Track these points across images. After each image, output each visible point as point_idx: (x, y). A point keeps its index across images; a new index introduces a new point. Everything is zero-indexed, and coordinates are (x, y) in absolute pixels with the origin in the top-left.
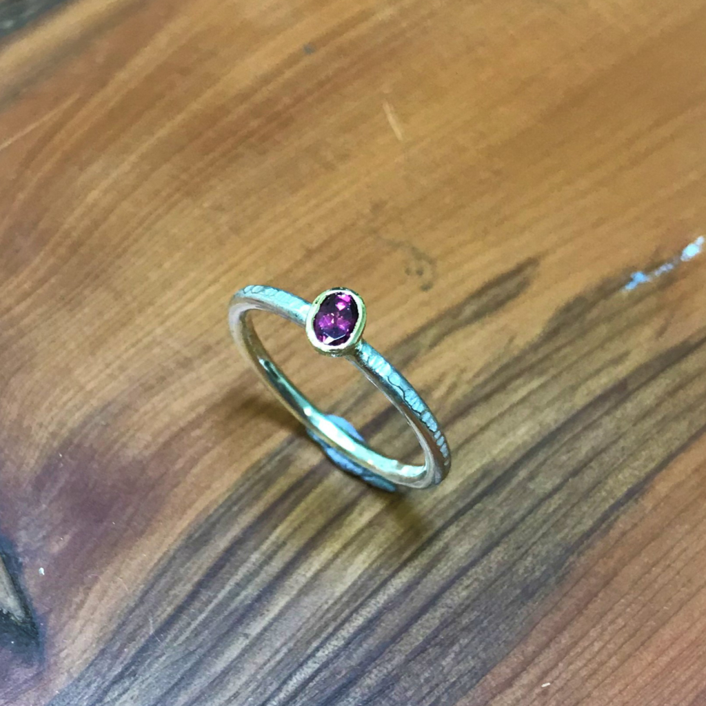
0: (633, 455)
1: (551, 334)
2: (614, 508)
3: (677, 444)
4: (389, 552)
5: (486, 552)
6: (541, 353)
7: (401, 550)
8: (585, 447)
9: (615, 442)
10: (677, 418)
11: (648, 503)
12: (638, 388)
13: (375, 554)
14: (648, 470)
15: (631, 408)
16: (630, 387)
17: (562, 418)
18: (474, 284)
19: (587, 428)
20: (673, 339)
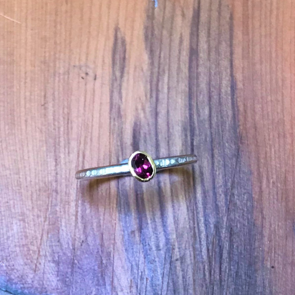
0: (220, 73)
1: (151, 52)
2: (232, 99)
3: (228, 54)
4: (186, 188)
5: (213, 156)
6: (156, 64)
7: (189, 184)
8: (203, 86)
9: (210, 74)
10: (219, 43)
11: (240, 85)
12: (197, 45)
14: (229, 74)
15: (203, 55)
16: (195, 47)
17: (187, 82)
19: (197, 78)
20: (190, 14)
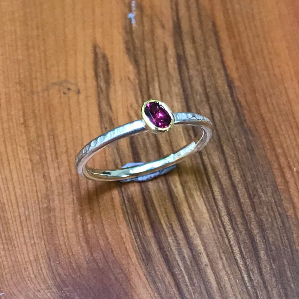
0: (213, 74)
1: (136, 63)
2: (232, 96)
3: (218, 57)
4: (201, 187)
5: (223, 152)
6: (143, 73)
7: (203, 182)
8: (198, 87)
9: (203, 76)
10: (207, 48)
11: (237, 83)
12: (184, 52)
13: (199, 193)
14: (223, 75)
15: (191, 61)
16: (181, 53)
17: (179, 86)
18: (90, 73)
19: (190, 80)
20: (169, 25)
